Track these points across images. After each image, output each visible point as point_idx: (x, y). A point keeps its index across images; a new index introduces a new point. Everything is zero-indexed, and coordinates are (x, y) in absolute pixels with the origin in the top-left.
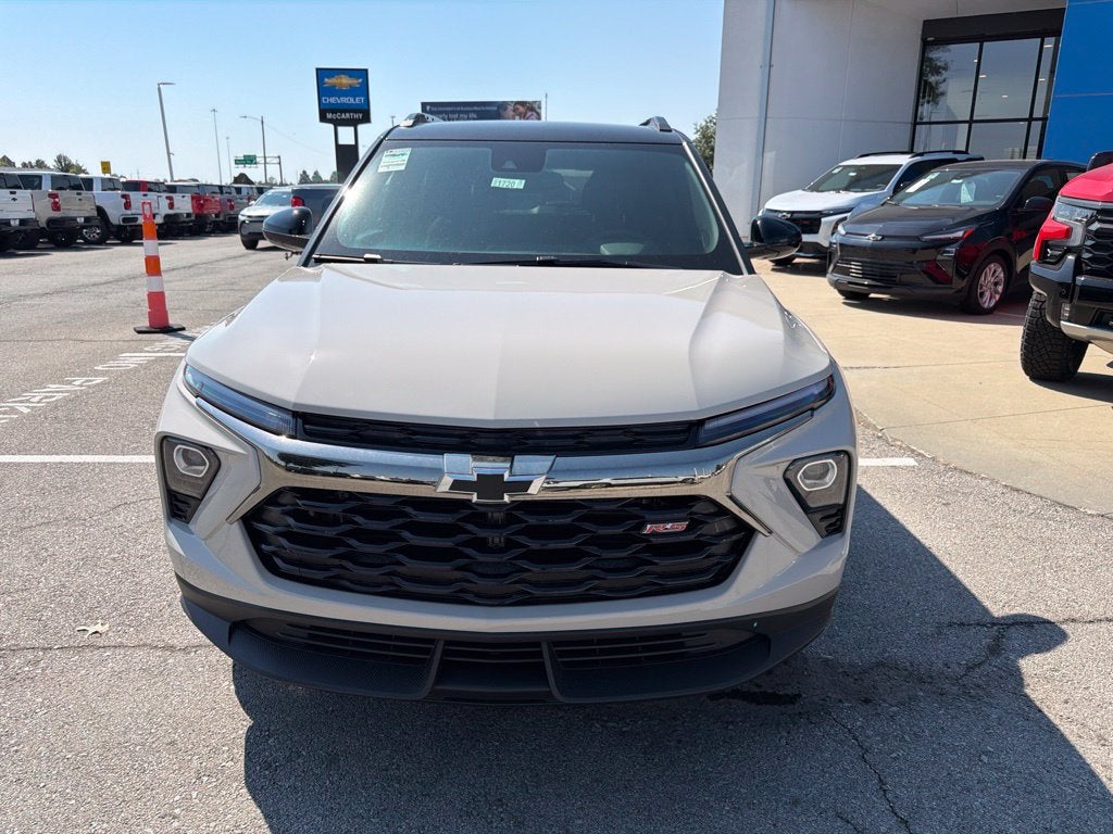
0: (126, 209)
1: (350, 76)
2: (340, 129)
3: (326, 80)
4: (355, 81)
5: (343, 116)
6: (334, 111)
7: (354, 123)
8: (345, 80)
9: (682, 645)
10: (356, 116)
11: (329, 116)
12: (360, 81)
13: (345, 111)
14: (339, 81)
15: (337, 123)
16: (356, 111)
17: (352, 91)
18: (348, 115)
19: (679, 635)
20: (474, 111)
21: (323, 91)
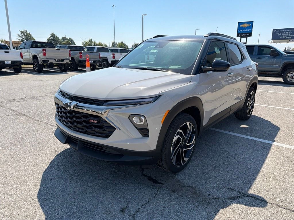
0: (113, 58)
1: (248, 24)
2: (242, 38)
3: (241, 25)
4: (249, 25)
5: (244, 35)
6: (241, 34)
7: (246, 37)
8: (246, 25)
9: (103, 149)
10: (247, 35)
11: (240, 35)
12: (251, 25)
13: (244, 34)
14: (244, 25)
15: (241, 37)
16: (247, 33)
17: (248, 28)
18: (245, 34)
19: (101, 147)
20: (291, 31)
21: (239, 28)
